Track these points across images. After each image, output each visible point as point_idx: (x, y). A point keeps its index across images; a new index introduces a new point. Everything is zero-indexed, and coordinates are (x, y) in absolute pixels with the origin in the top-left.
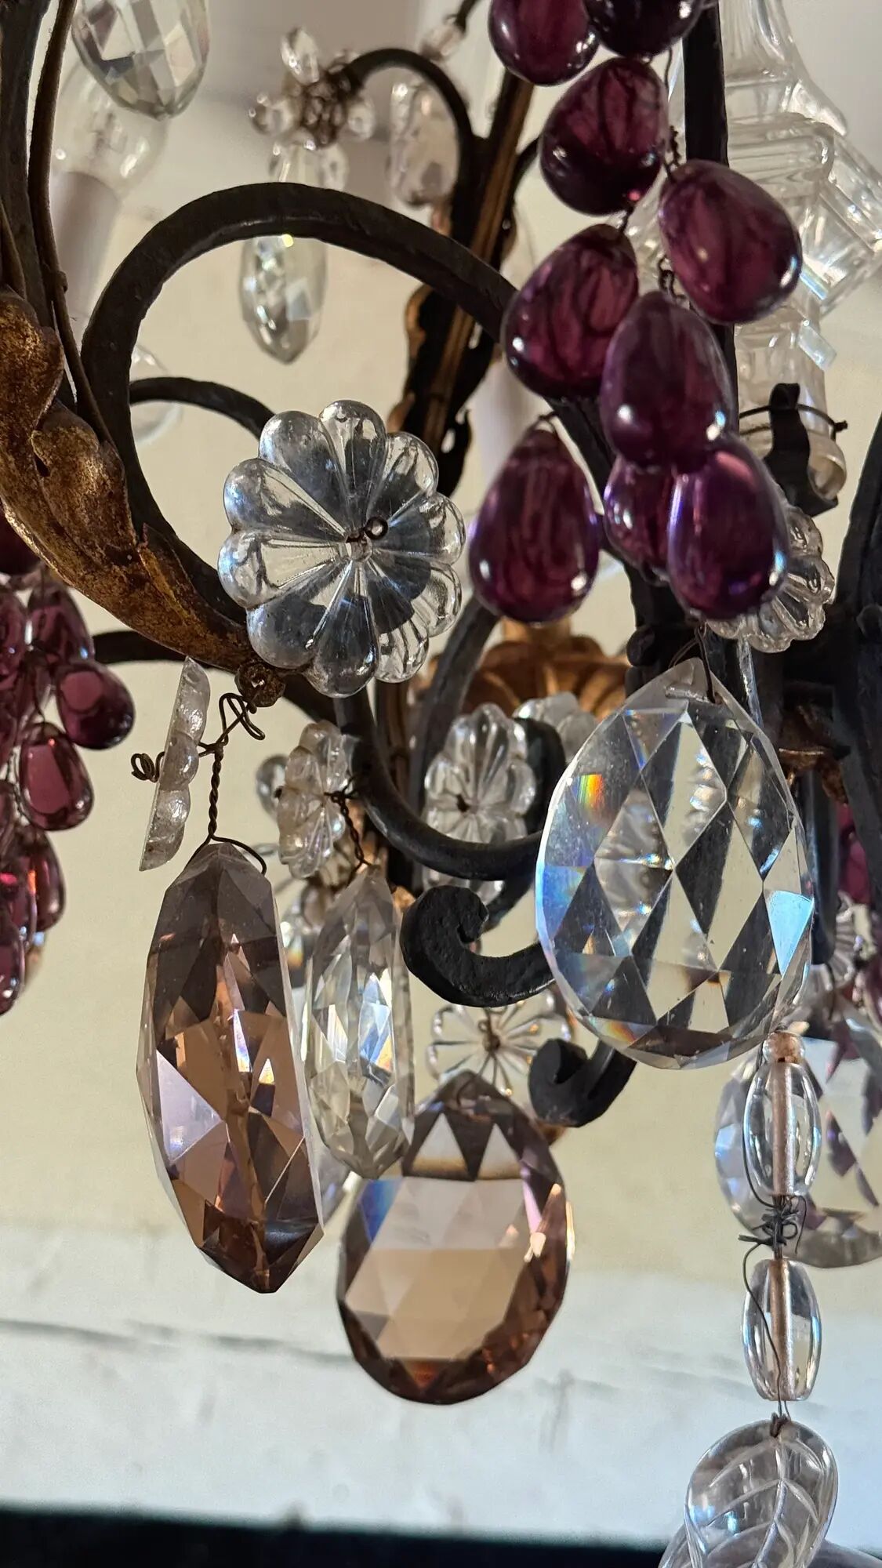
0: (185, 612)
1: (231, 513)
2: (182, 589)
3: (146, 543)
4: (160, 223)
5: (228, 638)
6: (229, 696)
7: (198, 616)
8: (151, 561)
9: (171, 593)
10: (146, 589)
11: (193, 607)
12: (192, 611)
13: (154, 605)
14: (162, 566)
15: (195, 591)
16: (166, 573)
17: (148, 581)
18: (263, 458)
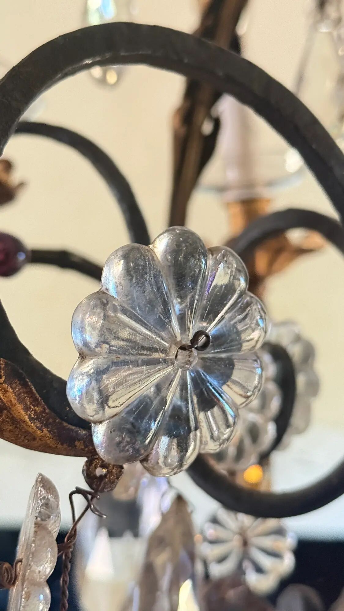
0: (39, 432)
1: (78, 345)
2: (36, 411)
3: (3, 378)
4: (14, 69)
5: (76, 446)
6: (78, 491)
7: (49, 432)
8: (8, 394)
9: (26, 418)
10: (4, 416)
11: (46, 426)
12: (45, 430)
13: (11, 428)
14: (18, 396)
15: (47, 411)
16: (21, 401)
17: (6, 409)
18: (105, 291)
